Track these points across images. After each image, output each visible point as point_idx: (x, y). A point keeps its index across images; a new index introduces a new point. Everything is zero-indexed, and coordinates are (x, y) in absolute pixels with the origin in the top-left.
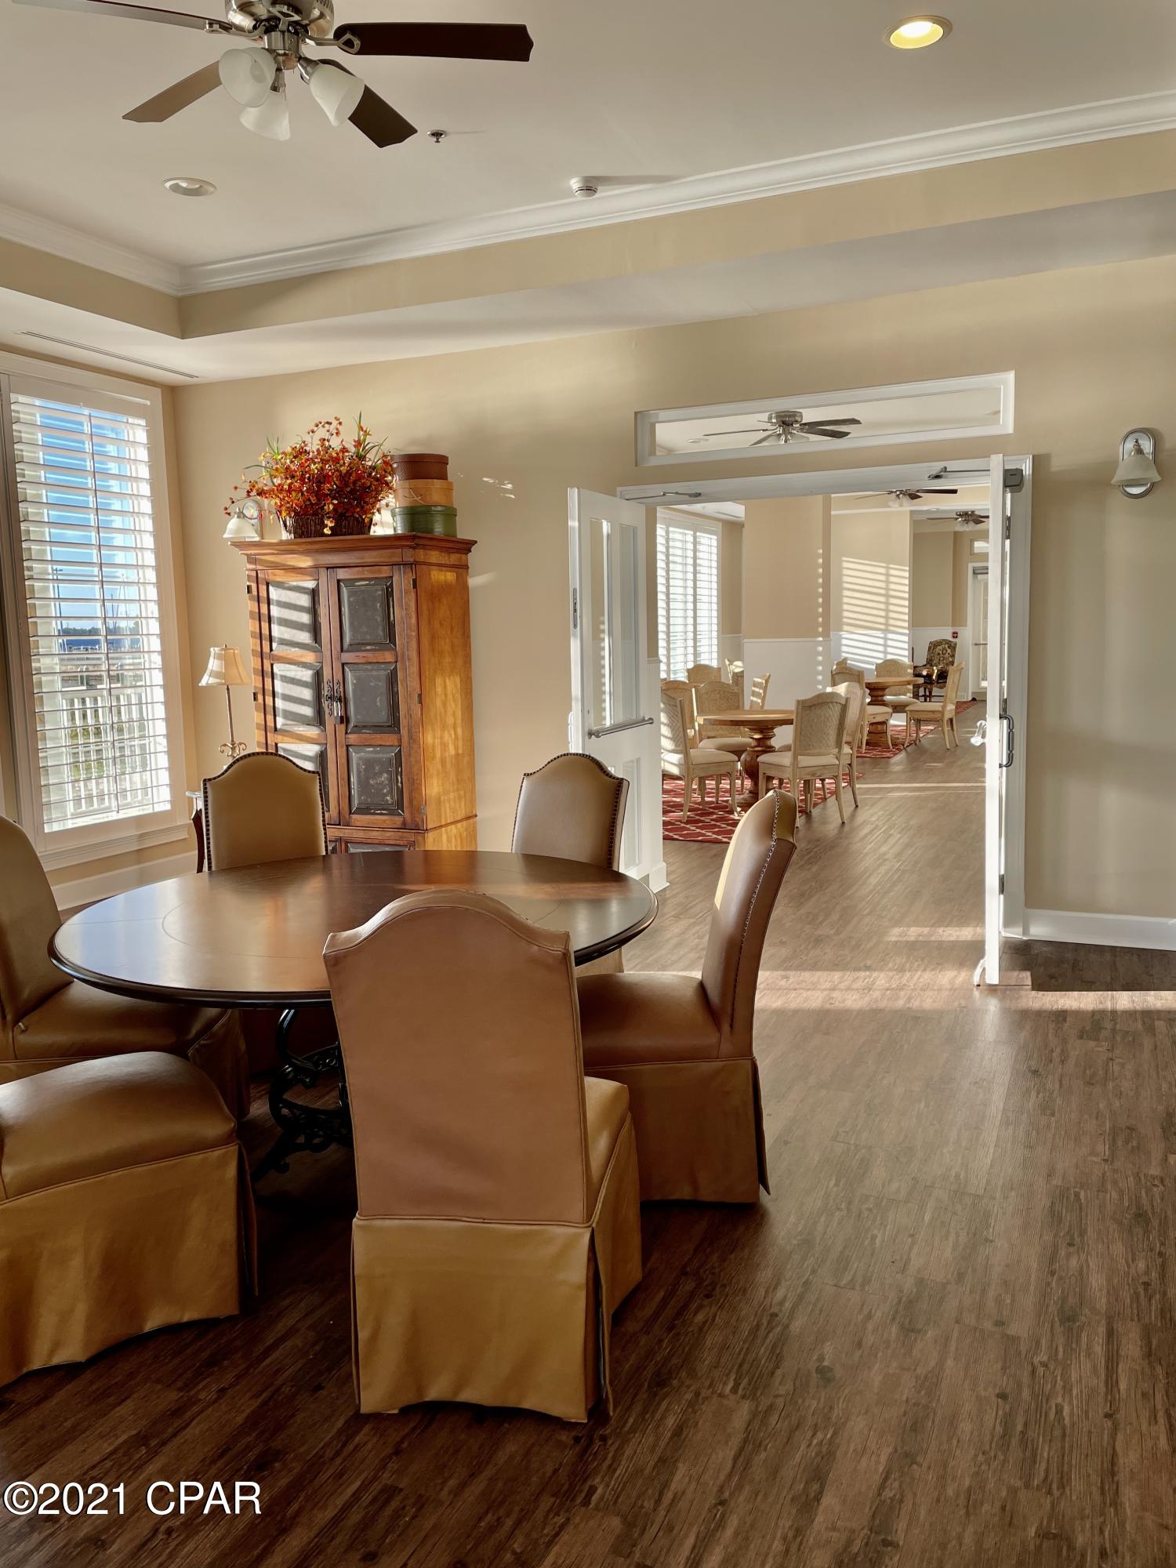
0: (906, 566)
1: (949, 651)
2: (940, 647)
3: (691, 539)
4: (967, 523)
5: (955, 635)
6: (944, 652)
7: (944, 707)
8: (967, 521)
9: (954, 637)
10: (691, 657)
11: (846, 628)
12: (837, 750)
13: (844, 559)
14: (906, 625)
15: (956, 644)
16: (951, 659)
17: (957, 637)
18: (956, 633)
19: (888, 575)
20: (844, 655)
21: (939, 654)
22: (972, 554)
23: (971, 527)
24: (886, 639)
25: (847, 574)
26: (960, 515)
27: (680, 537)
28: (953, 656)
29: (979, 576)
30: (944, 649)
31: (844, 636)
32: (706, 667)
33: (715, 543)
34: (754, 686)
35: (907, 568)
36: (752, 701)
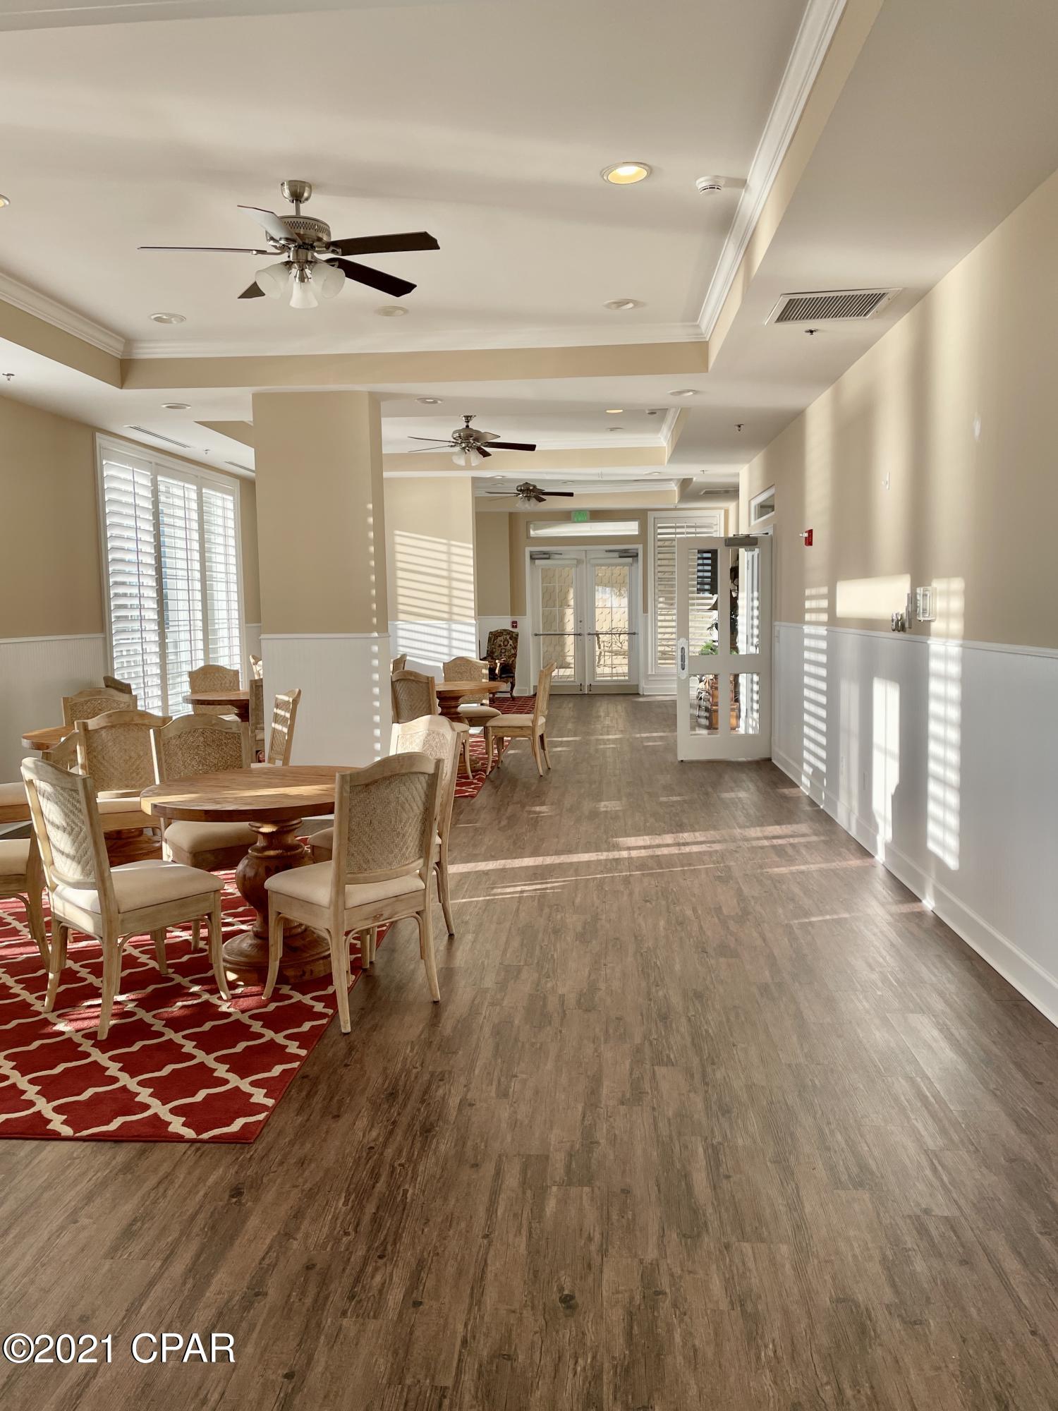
0: (469, 543)
1: (511, 642)
2: (501, 638)
3: (194, 496)
4: (529, 500)
5: (514, 624)
6: (506, 643)
7: (534, 721)
8: (529, 498)
9: (513, 627)
10: (200, 655)
11: (401, 616)
12: (421, 861)
13: (397, 532)
14: (472, 613)
15: (517, 635)
16: (513, 652)
17: (516, 627)
18: (516, 622)
19: (449, 553)
20: (402, 650)
21: (500, 646)
22: (528, 536)
23: (532, 506)
24: (450, 630)
25: (401, 551)
26: (521, 490)
27: (180, 493)
28: (515, 648)
29: (537, 561)
30: (506, 640)
31: (400, 626)
32: (219, 669)
33: (230, 505)
34: (277, 706)
35: (471, 546)
36: (274, 729)
